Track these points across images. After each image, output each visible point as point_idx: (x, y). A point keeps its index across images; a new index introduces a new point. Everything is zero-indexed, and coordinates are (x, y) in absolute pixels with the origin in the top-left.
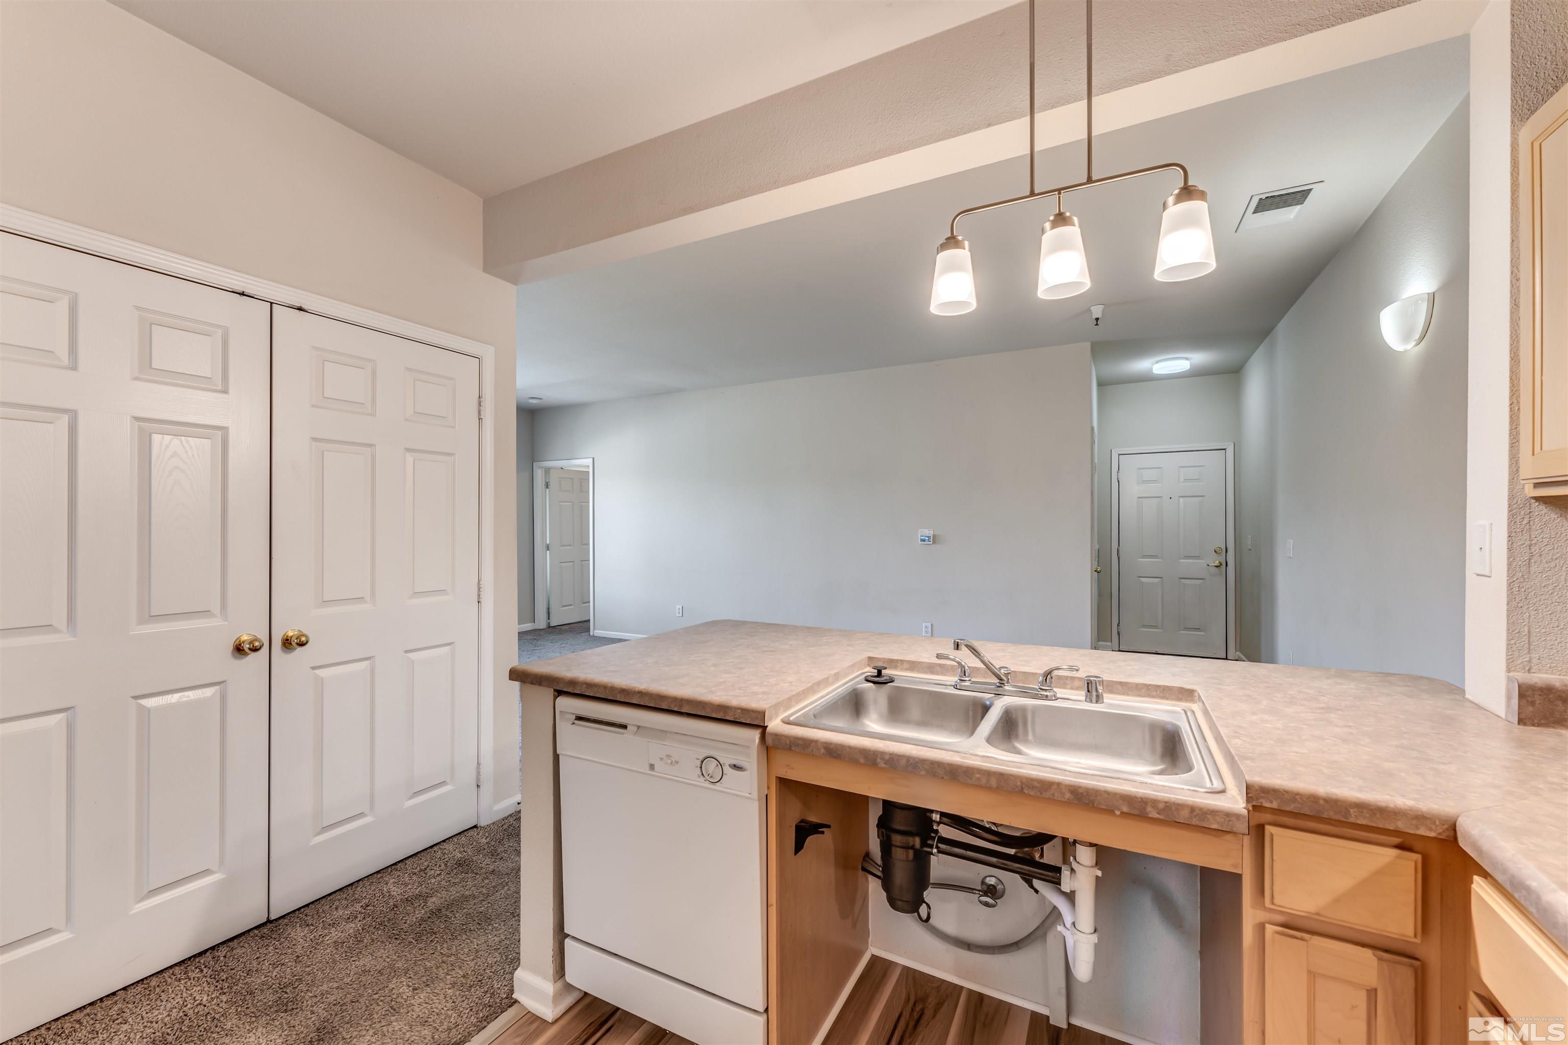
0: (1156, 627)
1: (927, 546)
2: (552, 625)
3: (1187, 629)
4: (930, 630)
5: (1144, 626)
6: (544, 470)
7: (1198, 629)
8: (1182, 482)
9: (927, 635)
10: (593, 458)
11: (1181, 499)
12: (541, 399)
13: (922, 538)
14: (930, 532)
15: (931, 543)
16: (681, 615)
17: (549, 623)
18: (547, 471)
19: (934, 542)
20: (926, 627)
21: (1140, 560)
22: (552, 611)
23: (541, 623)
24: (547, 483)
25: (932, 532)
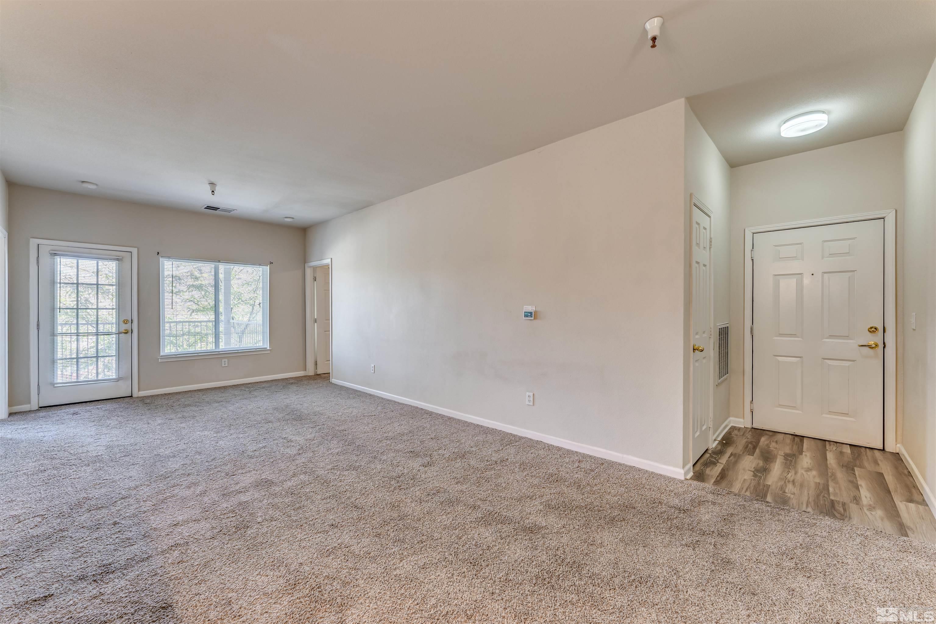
0: (794, 408)
1: (529, 321)
2: (318, 373)
3: (830, 412)
4: (532, 399)
5: (780, 406)
6: (312, 268)
7: (846, 414)
8: (827, 257)
9: (529, 404)
10: (331, 259)
11: (826, 276)
12: (293, 218)
13: (526, 314)
14: (532, 308)
15: (533, 318)
16: (373, 372)
17: (316, 372)
18: (315, 268)
19: (535, 318)
20: (529, 396)
21: (776, 338)
22: (318, 363)
23: (310, 371)
24: (315, 277)
25: (534, 308)
